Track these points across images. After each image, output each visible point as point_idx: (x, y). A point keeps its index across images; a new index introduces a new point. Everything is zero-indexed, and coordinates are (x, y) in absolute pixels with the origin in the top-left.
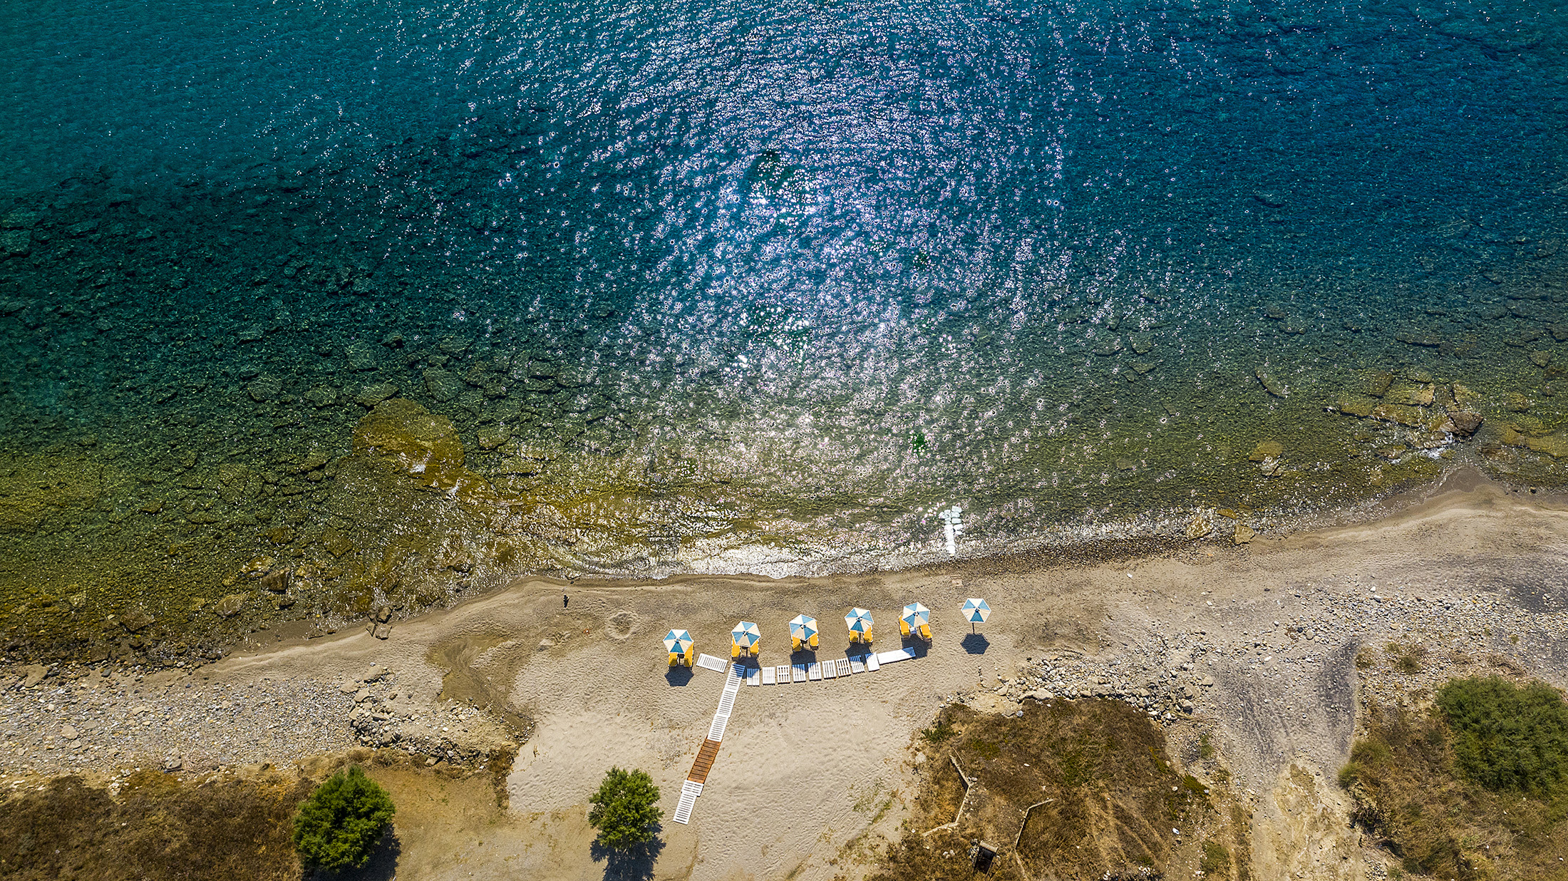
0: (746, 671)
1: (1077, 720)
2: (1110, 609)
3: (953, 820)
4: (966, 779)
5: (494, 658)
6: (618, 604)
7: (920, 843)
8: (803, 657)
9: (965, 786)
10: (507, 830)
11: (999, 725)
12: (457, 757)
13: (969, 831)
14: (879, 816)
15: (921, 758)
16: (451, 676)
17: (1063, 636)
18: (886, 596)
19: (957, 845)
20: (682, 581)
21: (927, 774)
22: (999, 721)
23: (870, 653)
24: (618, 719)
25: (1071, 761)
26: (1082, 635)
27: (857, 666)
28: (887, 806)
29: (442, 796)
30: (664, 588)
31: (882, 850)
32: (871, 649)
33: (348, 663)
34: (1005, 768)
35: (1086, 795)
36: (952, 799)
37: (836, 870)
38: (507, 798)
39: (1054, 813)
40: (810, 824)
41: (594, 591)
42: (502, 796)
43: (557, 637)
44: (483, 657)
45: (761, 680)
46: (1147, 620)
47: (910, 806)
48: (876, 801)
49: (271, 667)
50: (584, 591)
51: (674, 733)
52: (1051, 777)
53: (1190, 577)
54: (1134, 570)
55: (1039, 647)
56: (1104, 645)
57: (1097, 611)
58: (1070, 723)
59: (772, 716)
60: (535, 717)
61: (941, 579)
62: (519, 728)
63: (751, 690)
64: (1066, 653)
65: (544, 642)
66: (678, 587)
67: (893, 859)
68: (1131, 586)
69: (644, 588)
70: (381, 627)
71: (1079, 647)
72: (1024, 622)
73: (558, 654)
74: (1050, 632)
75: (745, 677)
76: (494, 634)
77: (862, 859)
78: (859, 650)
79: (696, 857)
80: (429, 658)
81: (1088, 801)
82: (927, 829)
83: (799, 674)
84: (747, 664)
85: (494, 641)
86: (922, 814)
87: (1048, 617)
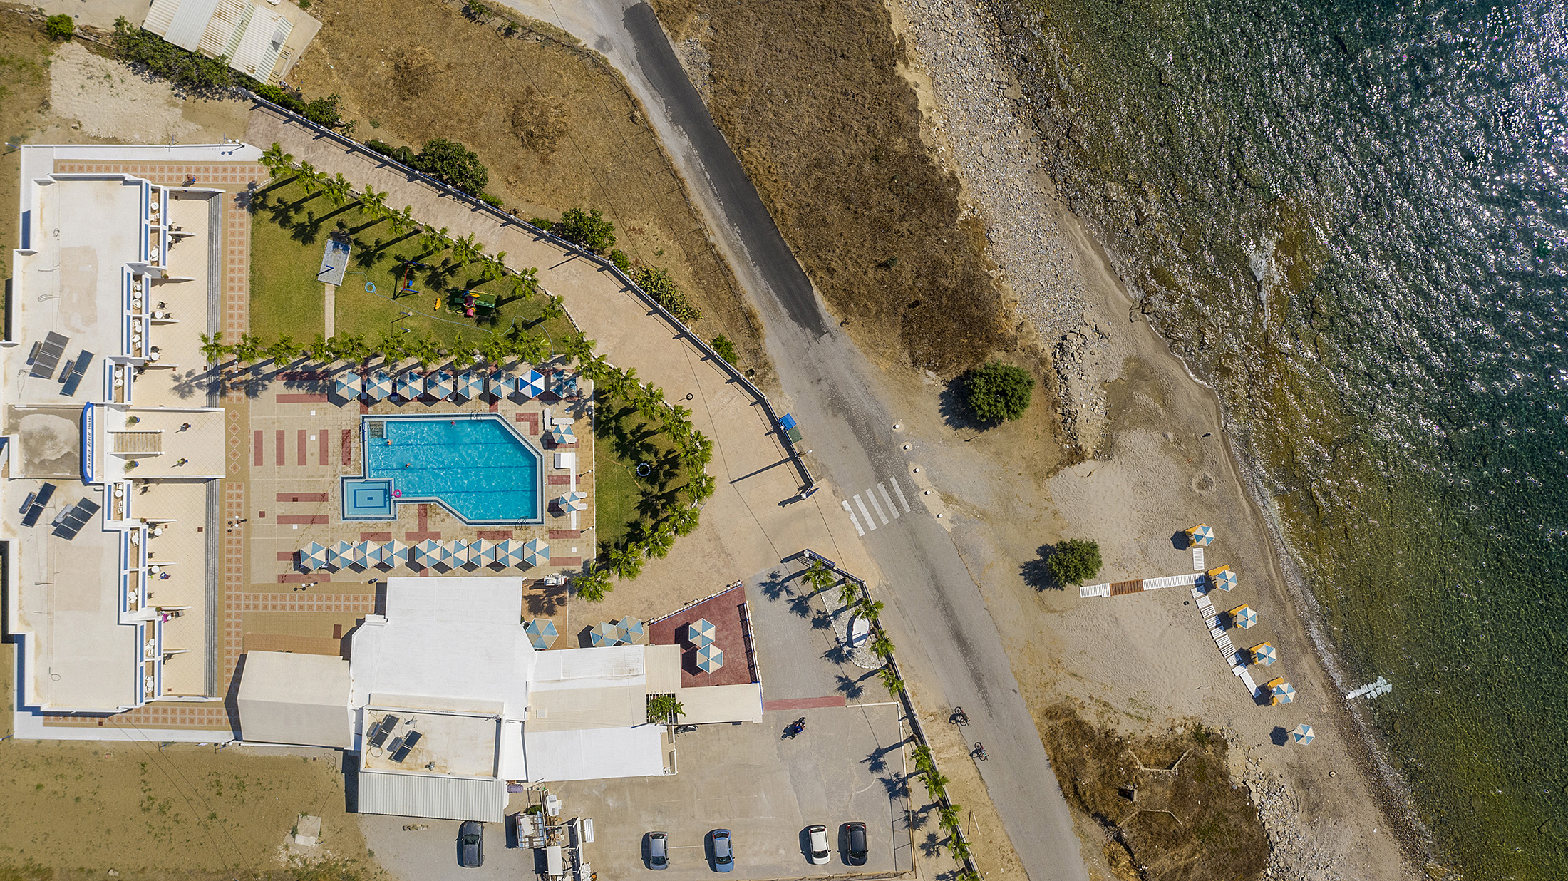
0: (1201, 585)
1: (1244, 826)
2: (1342, 823)
3: (1145, 766)
4: (1175, 766)
5: (1146, 406)
6: (1219, 474)
7: (1123, 749)
8: (1226, 620)
9: (1170, 767)
10: (1035, 486)
11: (1221, 776)
12: (1068, 426)
13: (1141, 780)
14: (1131, 717)
15: (1180, 730)
16: (1122, 382)
17: (1308, 795)
18: (1295, 662)
19: (1129, 775)
20: (1254, 510)
21: (1170, 738)
22: (1224, 775)
23: (1246, 665)
24: (1134, 513)
25: (1212, 829)
26: (1313, 808)
27: (1232, 660)
28: (1140, 719)
29: (1040, 433)
30: (1244, 500)
31: (1110, 726)
32: (1250, 666)
33: (1104, 306)
34: (1192, 790)
35: (1193, 844)
36: (1159, 760)
37: (1088, 701)
38: (1054, 475)
39: (1174, 827)
40: (1110, 675)
41: (1222, 451)
42: (1055, 471)
43: (1178, 442)
44: (1144, 399)
45: (1199, 598)
46: (1342, 850)
47: (1145, 734)
48: (1140, 711)
49: (1081, 253)
50: (1220, 443)
51: (1140, 556)
52: (1197, 820)
53: (1390, 874)
54: (1382, 833)
55: (1293, 781)
56: (1311, 824)
57: (1337, 814)
58: (1240, 821)
59: (1175, 616)
60: (1116, 457)
61: (1324, 696)
62: (1104, 450)
63: (1189, 594)
64: (1295, 801)
65: (1171, 435)
66: (1248, 510)
67: (1107, 735)
68: (1367, 833)
69: (1239, 486)
70: (1138, 313)
71: (1304, 808)
72: (1310, 764)
73: (1166, 449)
74: (1308, 784)
75: (1196, 586)
76: (1164, 397)
77: (1100, 715)
78: (1245, 657)
79: (1063, 612)
80: (1129, 360)
81: (1189, 846)
82: (1133, 750)
83: (1212, 623)
84: (1206, 584)
85: (1158, 399)
86: (1141, 744)
87: (1320, 780)
